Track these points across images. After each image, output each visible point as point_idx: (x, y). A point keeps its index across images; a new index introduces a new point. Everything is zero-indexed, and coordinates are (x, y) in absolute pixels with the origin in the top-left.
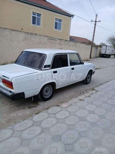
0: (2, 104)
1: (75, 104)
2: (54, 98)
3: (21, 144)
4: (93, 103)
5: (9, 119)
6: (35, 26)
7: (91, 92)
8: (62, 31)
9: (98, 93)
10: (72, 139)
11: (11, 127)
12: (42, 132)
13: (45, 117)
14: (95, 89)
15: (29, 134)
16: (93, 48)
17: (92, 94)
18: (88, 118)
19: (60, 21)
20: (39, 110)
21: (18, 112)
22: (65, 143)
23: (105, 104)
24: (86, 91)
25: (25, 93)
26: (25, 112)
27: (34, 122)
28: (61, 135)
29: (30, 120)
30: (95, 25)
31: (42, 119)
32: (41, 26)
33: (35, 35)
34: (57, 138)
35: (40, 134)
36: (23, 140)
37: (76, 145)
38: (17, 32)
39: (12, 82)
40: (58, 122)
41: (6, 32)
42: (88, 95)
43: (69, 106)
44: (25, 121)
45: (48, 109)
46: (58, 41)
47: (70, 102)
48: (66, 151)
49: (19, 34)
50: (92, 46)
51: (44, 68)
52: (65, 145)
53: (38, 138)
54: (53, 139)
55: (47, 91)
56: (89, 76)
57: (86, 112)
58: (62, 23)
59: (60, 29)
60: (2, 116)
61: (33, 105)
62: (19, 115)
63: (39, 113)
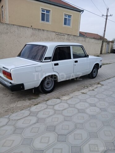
0: (4, 96)
1: (76, 97)
2: (55, 91)
3: (14, 132)
4: (96, 96)
5: (8, 109)
6: (44, 22)
7: (96, 86)
8: (71, 27)
9: (103, 87)
10: (67, 130)
11: (7, 116)
12: (37, 122)
13: (43, 108)
14: (101, 83)
15: (24, 123)
16: (105, 44)
17: (97, 87)
18: (88, 111)
19: (70, 16)
20: (38, 101)
21: (18, 103)
22: (58, 134)
23: (109, 98)
24: (91, 85)
25: (25, 84)
26: (25, 103)
27: (31, 112)
28: (55, 126)
29: (27, 110)
30: (106, 19)
31: (40, 110)
32: (50, 23)
33: (42, 31)
34: (51, 129)
35: (35, 123)
36: (16, 129)
37: (70, 136)
38: (25, 28)
39: (11, 73)
40: (55, 113)
41: (13, 28)
42: (92, 89)
43: (69, 99)
44: (23, 111)
45: (47, 100)
46: (66, 37)
47: (72, 95)
48: (58, 141)
49: (27, 30)
50: (103, 42)
51: (44, 60)
52: (58, 135)
53: (32, 127)
54: (47, 129)
55: (48, 84)
56: (94, 70)
57: (87, 105)
58: (72, 18)
59: (69, 25)
60: (2, 106)
61: (34, 97)
62: (18, 105)
63: (38, 104)
